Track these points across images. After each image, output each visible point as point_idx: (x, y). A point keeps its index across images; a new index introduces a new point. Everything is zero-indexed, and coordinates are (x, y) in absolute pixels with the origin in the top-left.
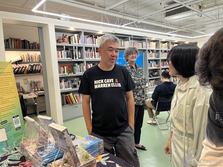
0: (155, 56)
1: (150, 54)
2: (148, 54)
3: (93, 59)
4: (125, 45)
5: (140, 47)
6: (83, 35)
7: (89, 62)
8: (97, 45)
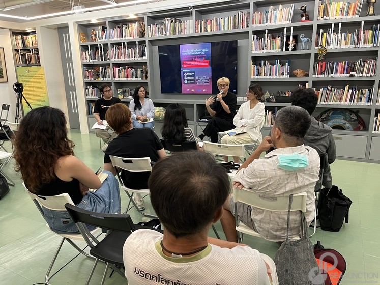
3: (122, 59)
4: (183, 30)
5: (227, 28)
6: (107, 26)
7: (117, 65)
8: (127, 38)
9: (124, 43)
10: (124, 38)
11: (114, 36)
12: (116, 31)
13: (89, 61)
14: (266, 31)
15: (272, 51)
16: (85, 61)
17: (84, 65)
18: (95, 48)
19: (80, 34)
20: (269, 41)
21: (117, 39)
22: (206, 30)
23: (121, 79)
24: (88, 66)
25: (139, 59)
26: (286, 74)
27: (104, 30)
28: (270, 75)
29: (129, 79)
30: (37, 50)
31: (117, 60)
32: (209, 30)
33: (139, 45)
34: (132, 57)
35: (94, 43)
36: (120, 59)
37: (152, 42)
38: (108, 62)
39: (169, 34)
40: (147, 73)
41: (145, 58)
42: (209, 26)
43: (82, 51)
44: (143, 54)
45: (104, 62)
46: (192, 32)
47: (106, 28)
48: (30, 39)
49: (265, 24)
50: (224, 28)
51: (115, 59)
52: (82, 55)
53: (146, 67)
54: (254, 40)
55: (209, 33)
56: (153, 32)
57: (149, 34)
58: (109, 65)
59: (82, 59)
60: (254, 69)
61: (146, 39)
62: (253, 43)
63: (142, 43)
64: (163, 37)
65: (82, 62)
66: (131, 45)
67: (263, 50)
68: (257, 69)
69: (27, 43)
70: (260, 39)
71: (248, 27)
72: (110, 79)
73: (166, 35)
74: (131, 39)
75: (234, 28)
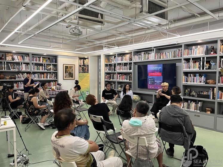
3: (121, 71)
4: (149, 58)
5: (171, 57)
6: (116, 56)
7: (119, 73)
8: (124, 61)
9: (123, 63)
10: (123, 61)
11: (119, 60)
12: (120, 58)
13: (107, 71)
14: (191, 59)
15: (194, 69)
16: (106, 71)
17: (106, 73)
18: (110, 65)
19: (105, 59)
20: (192, 64)
21: (120, 62)
22: (160, 58)
23: (120, 80)
24: (107, 73)
25: (129, 71)
26: (203, 82)
27: (115, 58)
28: (193, 82)
29: (123, 80)
30: (88, 66)
31: (119, 71)
32: (162, 58)
33: (129, 64)
34: (125, 70)
35: (110, 63)
36: (120, 71)
37: (135, 63)
38: (115, 72)
39: (143, 59)
40: (131, 78)
41: (131, 71)
42: (162, 56)
43: (105, 67)
44: (130, 69)
45: (114, 72)
46: (153, 59)
47: (116, 57)
48: (86, 61)
49: (190, 56)
50: (169, 57)
51: (118, 71)
52: (105, 68)
53: (131, 75)
54: (184, 63)
55: (162, 59)
56: (136, 59)
57: (134, 60)
58: (115, 73)
59: (105, 70)
60: (184, 78)
61: (132, 62)
62: (184, 65)
63: (130, 64)
64: (140, 61)
65: (105, 71)
66: (126, 64)
67: (190, 68)
68: (186, 78)
69: (85, 63)
70: (187, 63)
71: (181, 57)
72: (115, 80)
73: (141, 60)
74: (126, 62)
75: (174, 57)
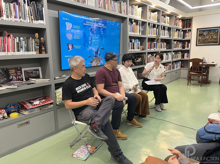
0: (140, 31)
1: (132, 27)
2: (129, 26)
5: (116, 11)
15: (136, 34)
41: (43, 24)
42: (107, 5)
44: (39, 16)
75: (120, 12)
